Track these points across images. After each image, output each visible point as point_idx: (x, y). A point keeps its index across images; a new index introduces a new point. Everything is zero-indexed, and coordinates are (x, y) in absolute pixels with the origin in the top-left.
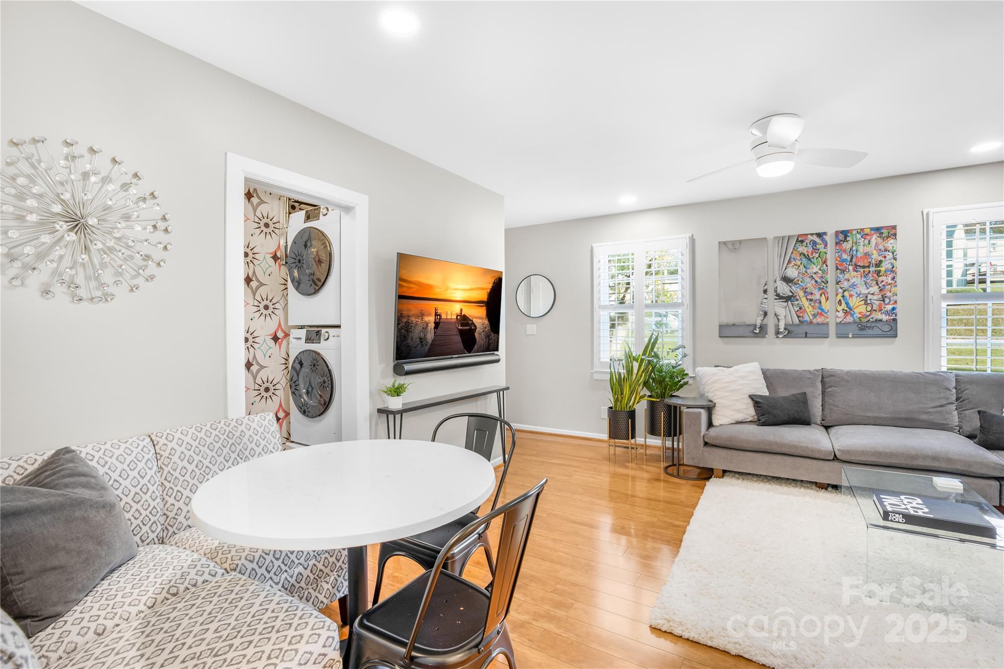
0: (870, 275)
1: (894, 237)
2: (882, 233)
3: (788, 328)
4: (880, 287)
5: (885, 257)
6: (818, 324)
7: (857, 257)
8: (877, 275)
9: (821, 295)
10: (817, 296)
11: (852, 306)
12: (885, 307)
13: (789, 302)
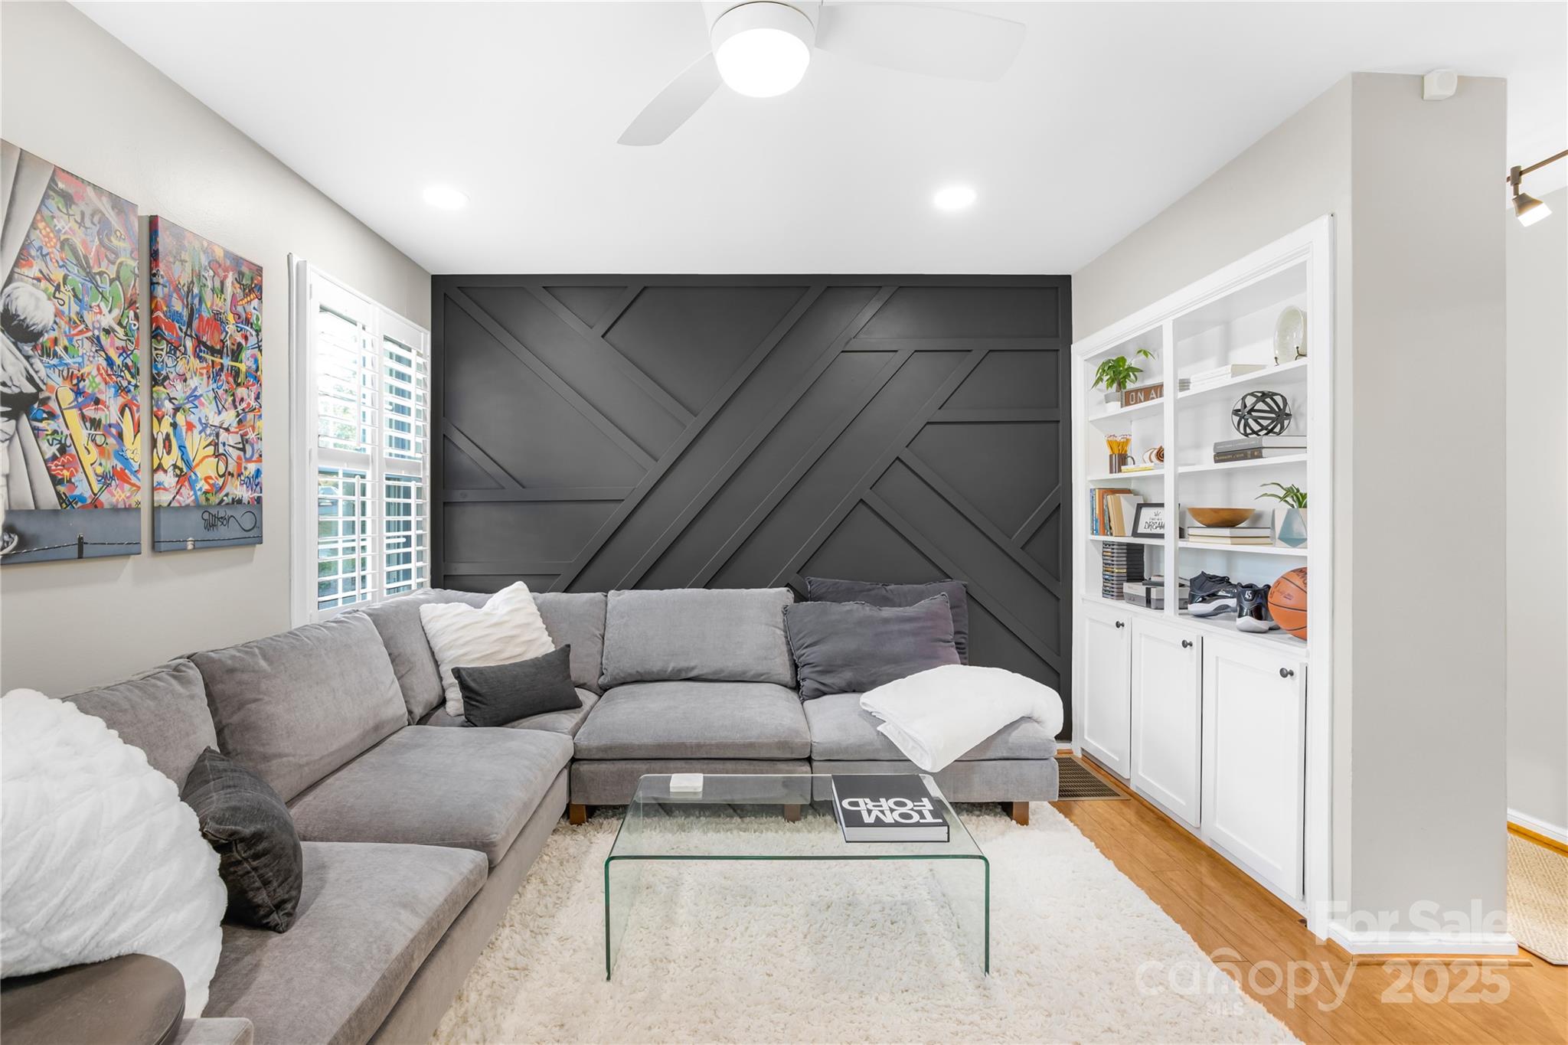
0: (223, 376)
1: (259, 296)
2: (243, 275)
4: (238, 414)
5: (246, 338)
6: (115, 510)
7: (201, 317)
8: (235, 381)
9: (122, 412)
10: (110, 413)
11: (191, 458)
12: (246, 468)
13: (24, 419)
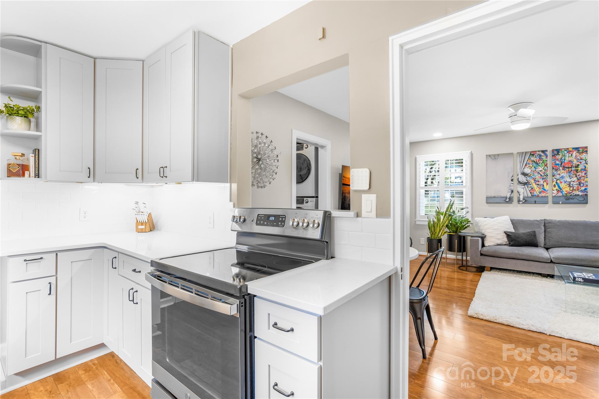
0: (572, 172)
1: (586, 153)
2: (579, 151)
3: (525, 198)
4: (578, 178)
5: (581, 163)
6: (542, 197)
7: (564, 163)
8: (576, 172)
10: (541, 182)
11: (561, 188)
12: (580, 188)
13: (526, 185)
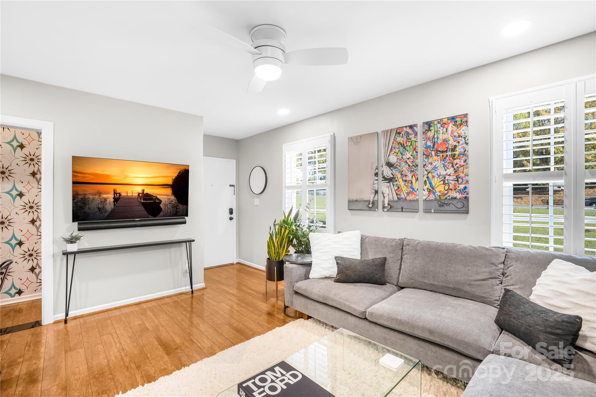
0: (447, 158)
1: (465, 124)
2: (456, 121)
3: (391, 204)
4: (455, 169)
5: (459, 142)
6: (410, 201)
7: (438, 144)
8: (453, 159)
9: (412, 177)
10: (409, 178)
11: (434, 186)
12: (458, 187)
13: (391, 182)
